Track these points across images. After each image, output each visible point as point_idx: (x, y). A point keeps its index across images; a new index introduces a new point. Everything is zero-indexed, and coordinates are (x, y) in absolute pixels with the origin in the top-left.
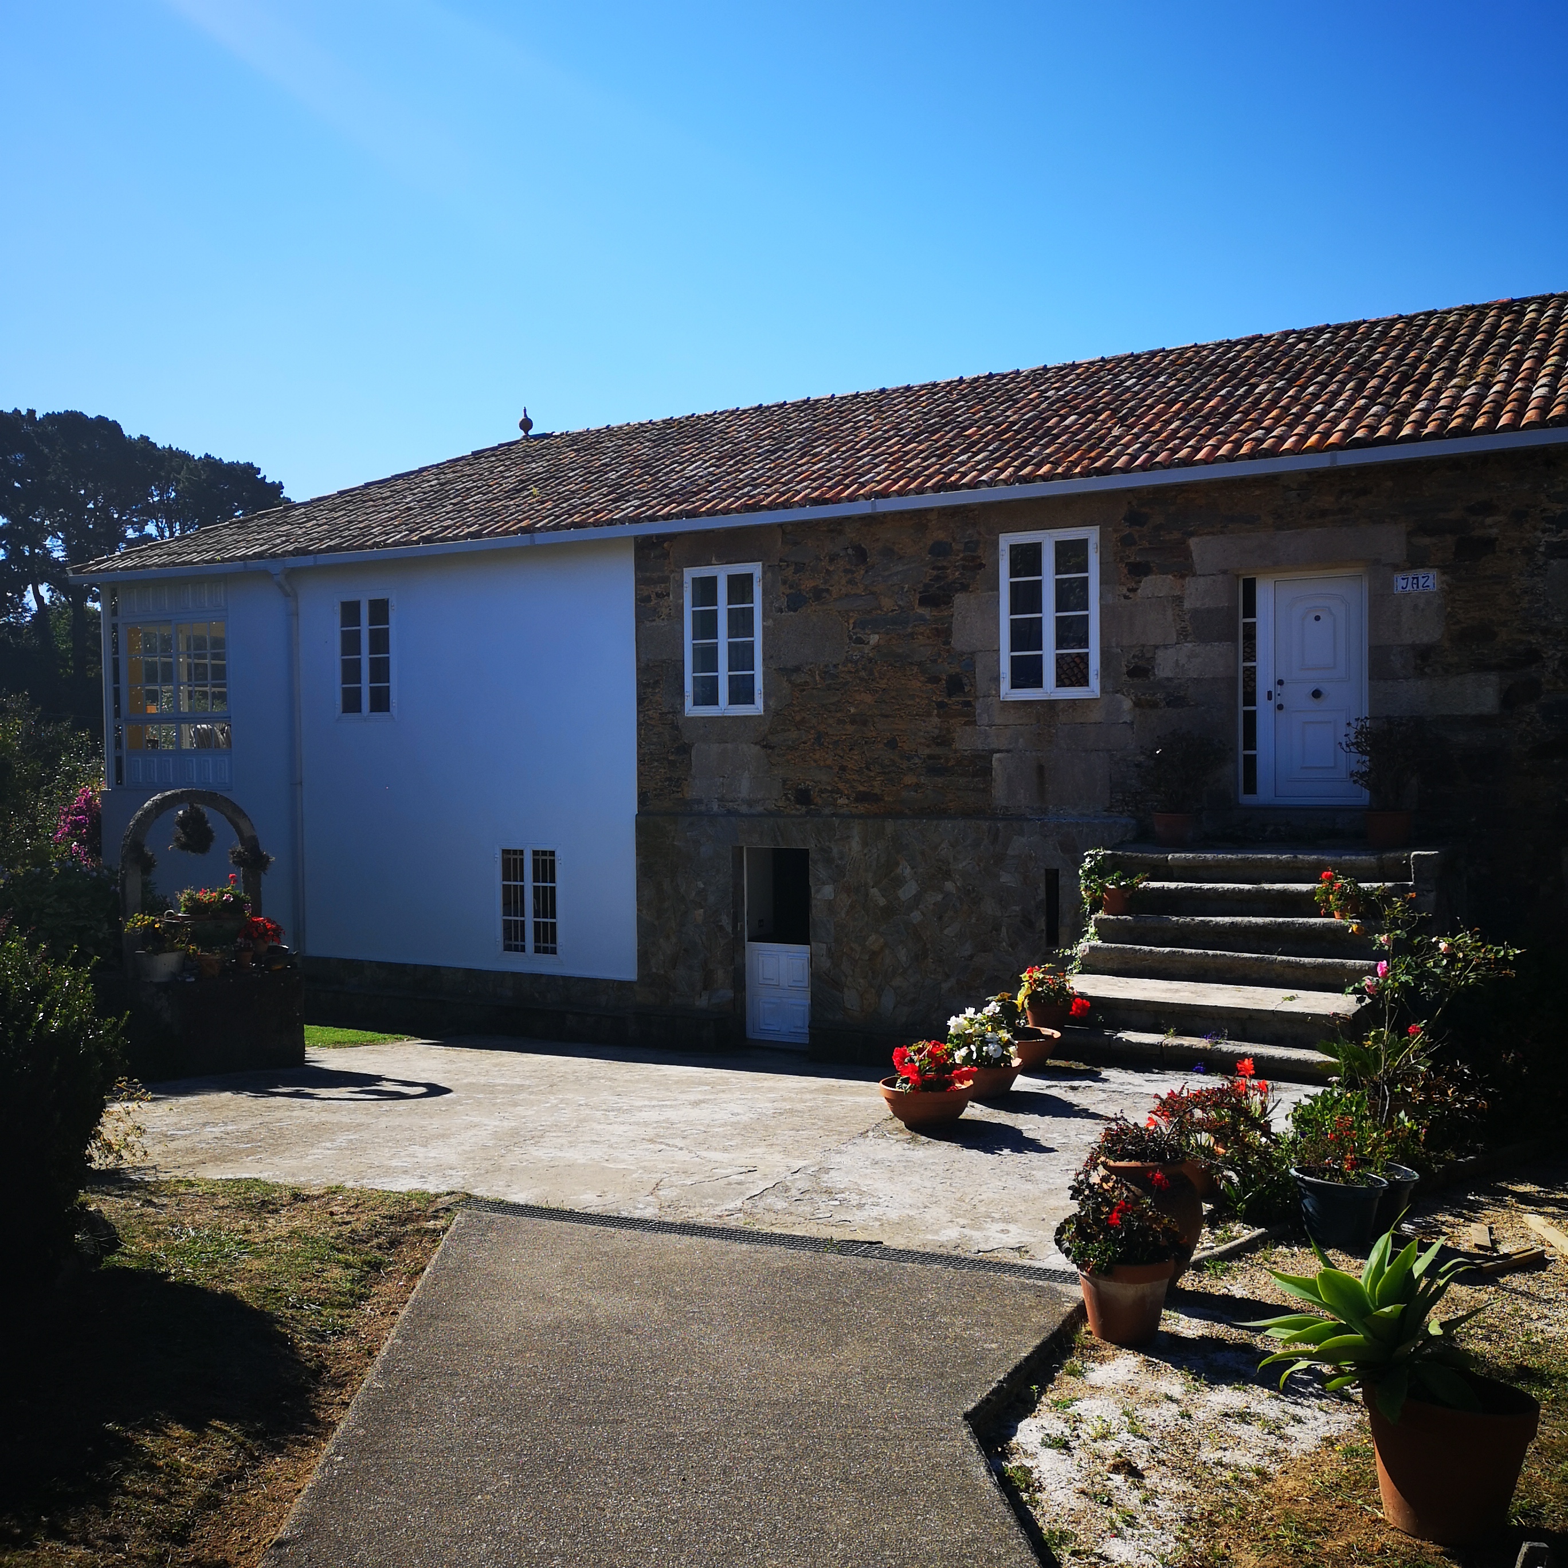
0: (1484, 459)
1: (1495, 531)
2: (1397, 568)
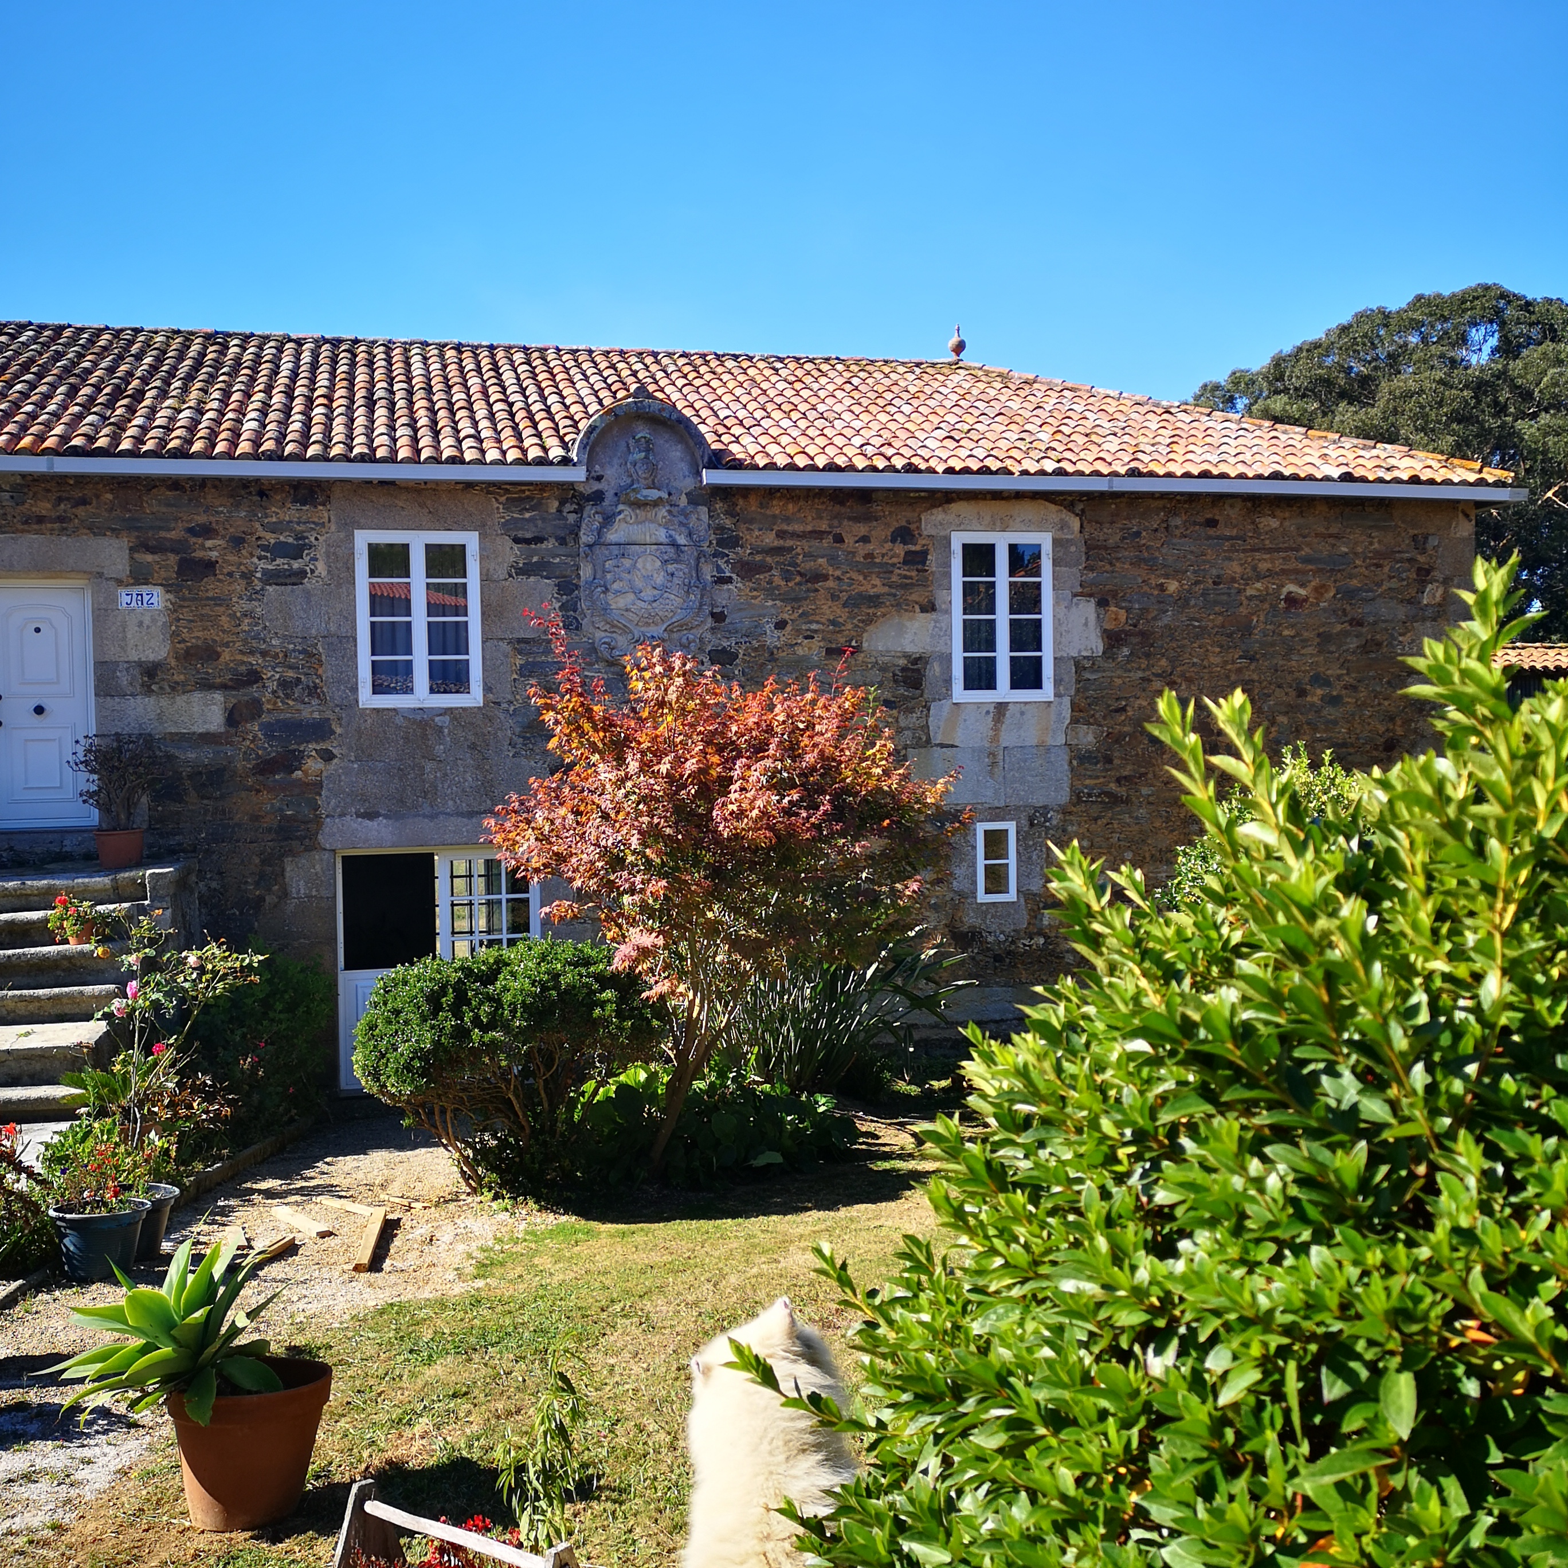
0: (203, 483)
1: (214, 554)
2: (120, 582)
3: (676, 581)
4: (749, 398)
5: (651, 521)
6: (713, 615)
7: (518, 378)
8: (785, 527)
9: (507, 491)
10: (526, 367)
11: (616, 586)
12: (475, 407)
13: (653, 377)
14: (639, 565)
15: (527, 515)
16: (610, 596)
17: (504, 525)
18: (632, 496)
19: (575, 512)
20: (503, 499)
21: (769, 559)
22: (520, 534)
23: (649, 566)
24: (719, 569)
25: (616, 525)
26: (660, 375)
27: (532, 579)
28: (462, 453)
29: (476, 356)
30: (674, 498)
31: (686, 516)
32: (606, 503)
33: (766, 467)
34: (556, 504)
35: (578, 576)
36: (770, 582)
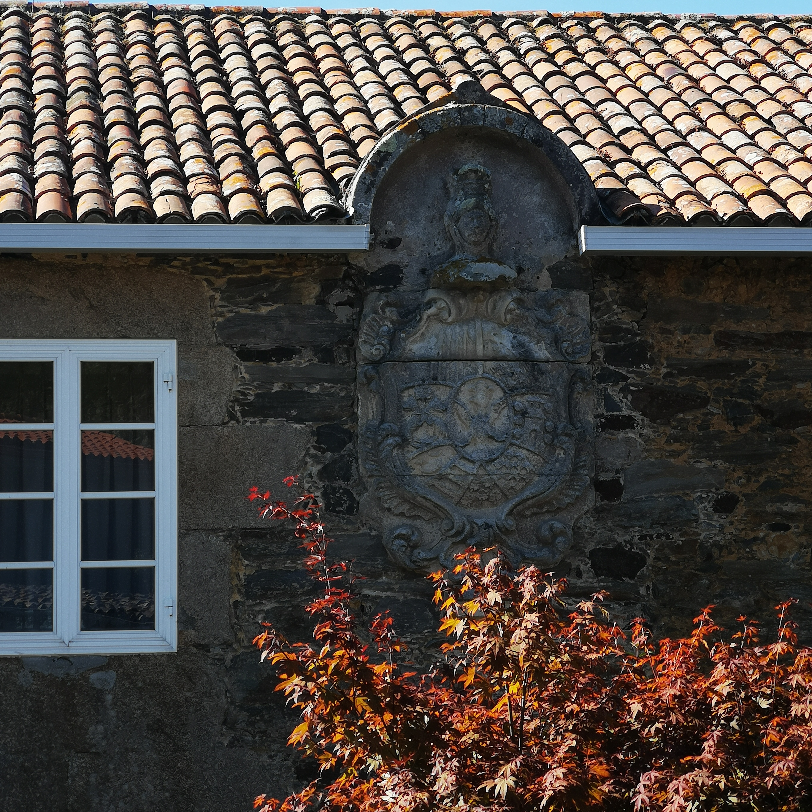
3: (531, 425)
4: (666, 94)
5: (487, 319)
6: (598, 485)
7: (252, 67)
8: (733, 327)
9: (228, 268)
10: (265, 48)
11: (421, 435)
12: (176, 120)
13: (493, 60)
14: (464, 397)
15: (264, 310)
16: (411, 453)
17: (221, 327)
18: (452, 274)
19: (349, 303)
20: (221, 282)
21: (702, 385)
22: (251, 344)
23: (481, 398)
24: (610, 404)
25: (422, 327)
26: (505, 56)
27: (271, 423)
28: (149, 200)
29: (178, 29)
30: (527, 277)
31: (550, 308)
32: (405, 287)
33: (696, 220)
34: (315, 290)
35: (354, 417)
36: (705, 426)
